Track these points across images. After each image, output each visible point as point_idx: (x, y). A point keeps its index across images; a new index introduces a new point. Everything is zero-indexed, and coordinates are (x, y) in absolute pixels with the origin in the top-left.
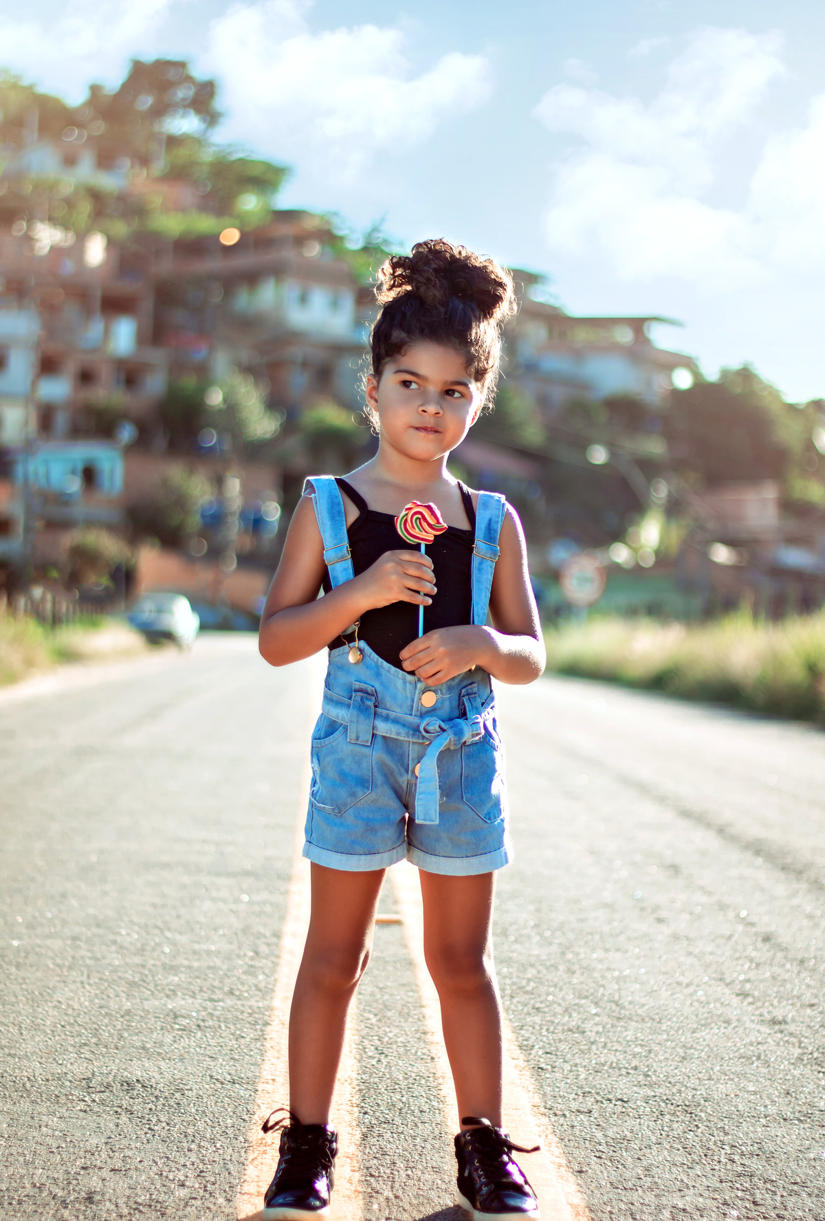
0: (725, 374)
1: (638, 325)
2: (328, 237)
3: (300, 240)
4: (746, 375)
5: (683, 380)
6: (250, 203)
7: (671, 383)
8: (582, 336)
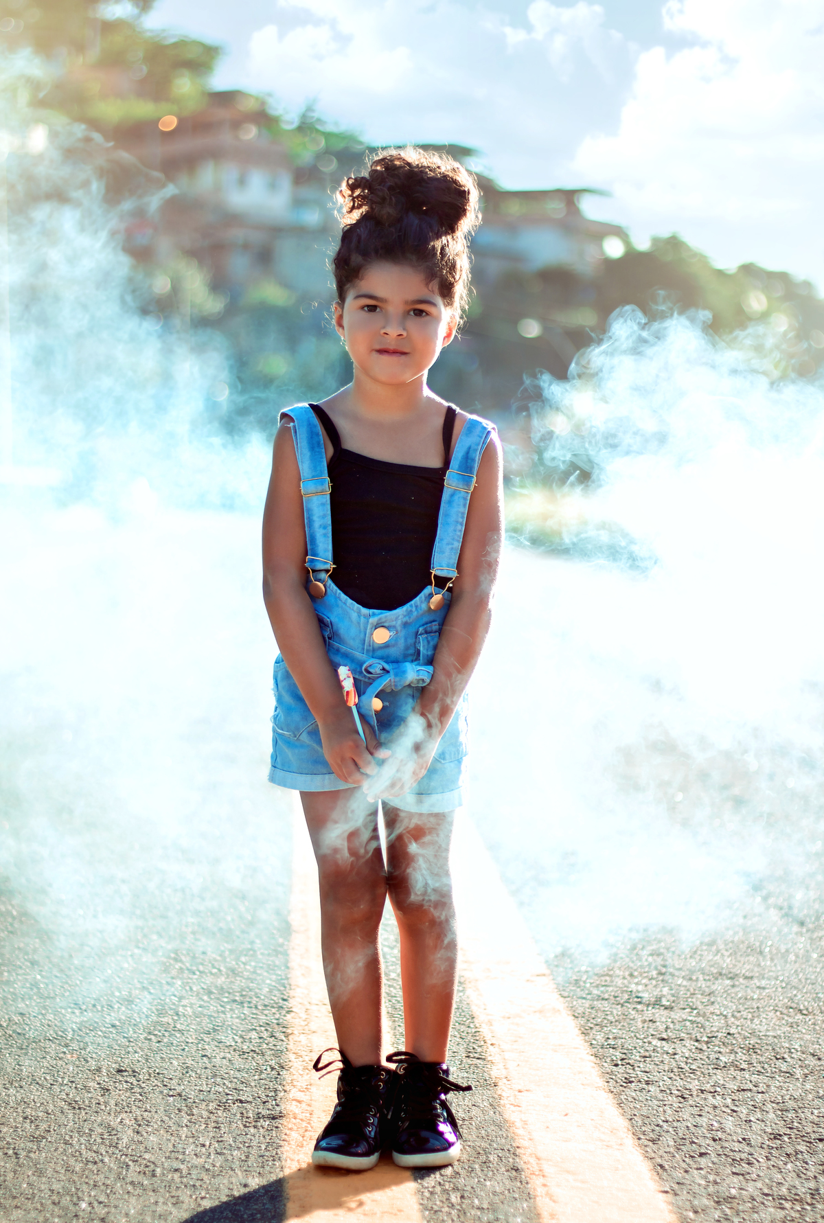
0: (656, 241)
1: (570, 197)
2: (263, 118)
3: (237, 124)
4: (674, 243)
5: (614, 249)
6: (184, 85)
7: (603, 253)
8: (514, 209)
